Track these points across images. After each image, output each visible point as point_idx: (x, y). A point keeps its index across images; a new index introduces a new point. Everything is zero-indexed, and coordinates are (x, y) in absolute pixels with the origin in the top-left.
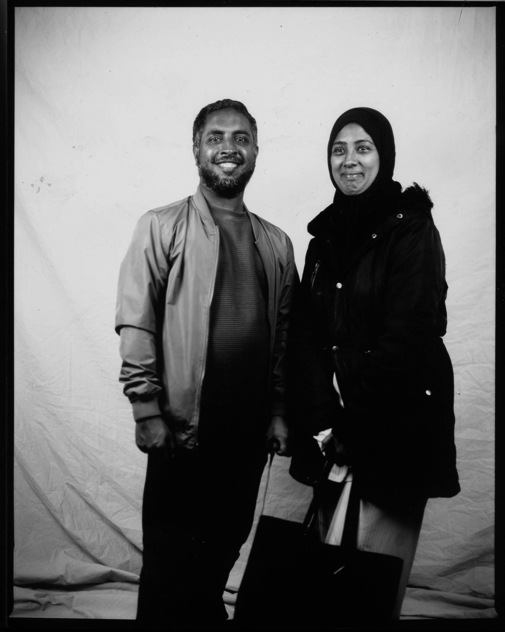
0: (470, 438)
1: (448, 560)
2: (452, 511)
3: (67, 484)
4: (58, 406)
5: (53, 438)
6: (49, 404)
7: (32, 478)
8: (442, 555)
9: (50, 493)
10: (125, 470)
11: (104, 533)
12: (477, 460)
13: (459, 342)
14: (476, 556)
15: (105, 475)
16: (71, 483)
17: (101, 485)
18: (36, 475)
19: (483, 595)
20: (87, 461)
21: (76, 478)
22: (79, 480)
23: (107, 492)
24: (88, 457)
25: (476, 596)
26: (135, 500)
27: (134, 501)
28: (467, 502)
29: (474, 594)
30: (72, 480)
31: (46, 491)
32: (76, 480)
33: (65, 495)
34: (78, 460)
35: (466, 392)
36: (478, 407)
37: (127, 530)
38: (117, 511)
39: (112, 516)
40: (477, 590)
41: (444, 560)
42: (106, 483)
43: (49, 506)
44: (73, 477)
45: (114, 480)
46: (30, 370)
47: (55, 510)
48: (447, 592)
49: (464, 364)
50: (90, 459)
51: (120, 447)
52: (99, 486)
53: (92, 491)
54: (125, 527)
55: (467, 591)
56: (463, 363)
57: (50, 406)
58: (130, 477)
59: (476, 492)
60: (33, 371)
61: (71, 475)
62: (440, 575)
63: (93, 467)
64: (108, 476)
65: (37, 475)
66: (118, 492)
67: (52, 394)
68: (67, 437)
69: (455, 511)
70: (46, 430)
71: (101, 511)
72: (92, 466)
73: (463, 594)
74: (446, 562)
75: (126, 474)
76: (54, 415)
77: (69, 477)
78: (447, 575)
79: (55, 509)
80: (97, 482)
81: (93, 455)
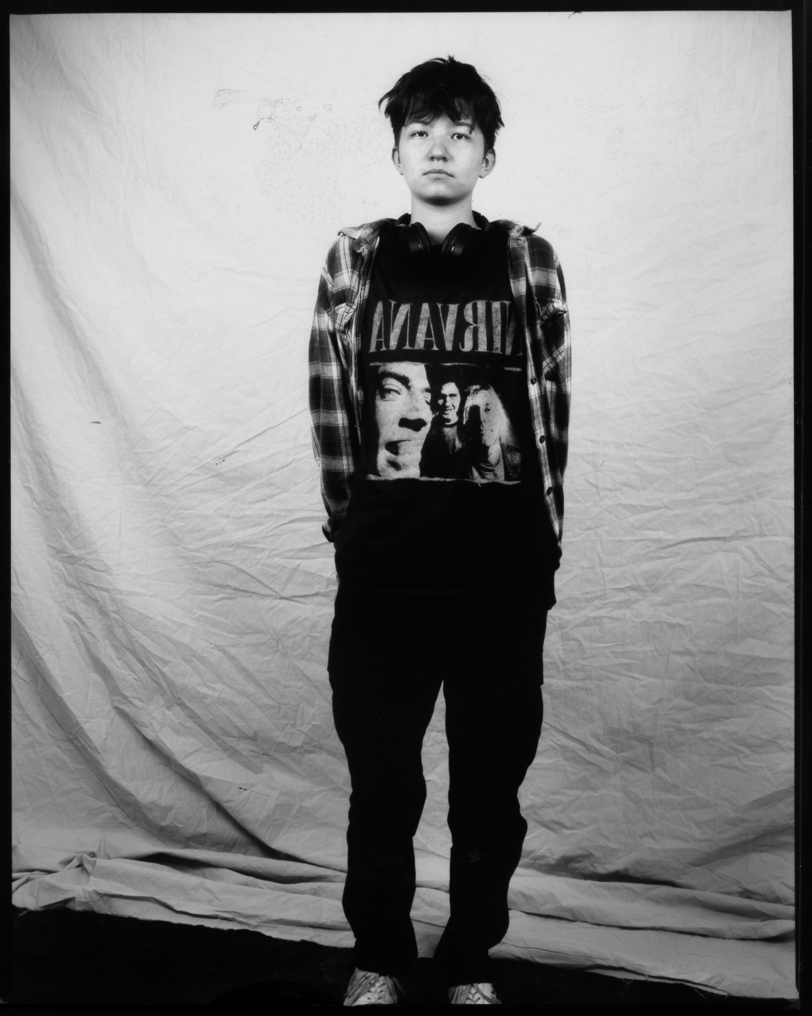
0: (750, 653)
1: (706, 841)
2: (717, 766)
3: (116, 708)
4: (102, 588)
5: (95, 637)
6: (87, 584)
7: (61, 697)
8: (697, 833)
9: (88, 722)
10: (203, 690)
11: (170, 786)
12: (762, 689)
13: (740, 501)
14: (752, 836)
15: (174, 697)
16: (121, 707)
17: (169, 710)
18: (65, 694)
19: (761, 895)
20: (148, 673)
21: (131, 699)
22: (136, 702)
23: (178, 721)
24: (148, 667)
25: (749, 897)
26: (220, 736)
27: (217, 737)
28: (742, 752)
29: (747, 894)
30: (124, 701)
31: (82, 718)
32: (131, 703)
33: (111, 725)
34: (133, 671)
35: (747, 581)
36: (766, 604)
37: (209, 779)
38: (192, 751)
39: (185, 758)
40: (751, 887)
41: (701, 841)
42: (177, 707)
43: (85, 741)
44: (126, 698)
45: (188, 704)
46: (58, 530)
47: (95, 749)
48: (704, 890)
49: (746, 537)
50: (151, 671)
51: (197, 655)
52: (167, 712)
53: (155, 718)
54: (205, 774)
55: (736, 888)
56: (745, 534)
57: (90, 587)
58: (212, 702)
59: (757, 738)
60: (63, 533)
61: (122, 695)
62: (693, 864)
63: (157, 683)
64: (179, 698)
65: (68, 693)
66: (195, 722)
67: (92, 569)
68: (115, 636)
69: (722, 766)
70: (83, 623)
71: (169, 749)
72: (154, 681)
73: (729, 894)
74: (704, 843)
75: (205, 696)
76: (96, 601)
77: (119, 698)
78: (703, 864)
79: (95, 747)
80: (163, 705)
81: (156, 666)
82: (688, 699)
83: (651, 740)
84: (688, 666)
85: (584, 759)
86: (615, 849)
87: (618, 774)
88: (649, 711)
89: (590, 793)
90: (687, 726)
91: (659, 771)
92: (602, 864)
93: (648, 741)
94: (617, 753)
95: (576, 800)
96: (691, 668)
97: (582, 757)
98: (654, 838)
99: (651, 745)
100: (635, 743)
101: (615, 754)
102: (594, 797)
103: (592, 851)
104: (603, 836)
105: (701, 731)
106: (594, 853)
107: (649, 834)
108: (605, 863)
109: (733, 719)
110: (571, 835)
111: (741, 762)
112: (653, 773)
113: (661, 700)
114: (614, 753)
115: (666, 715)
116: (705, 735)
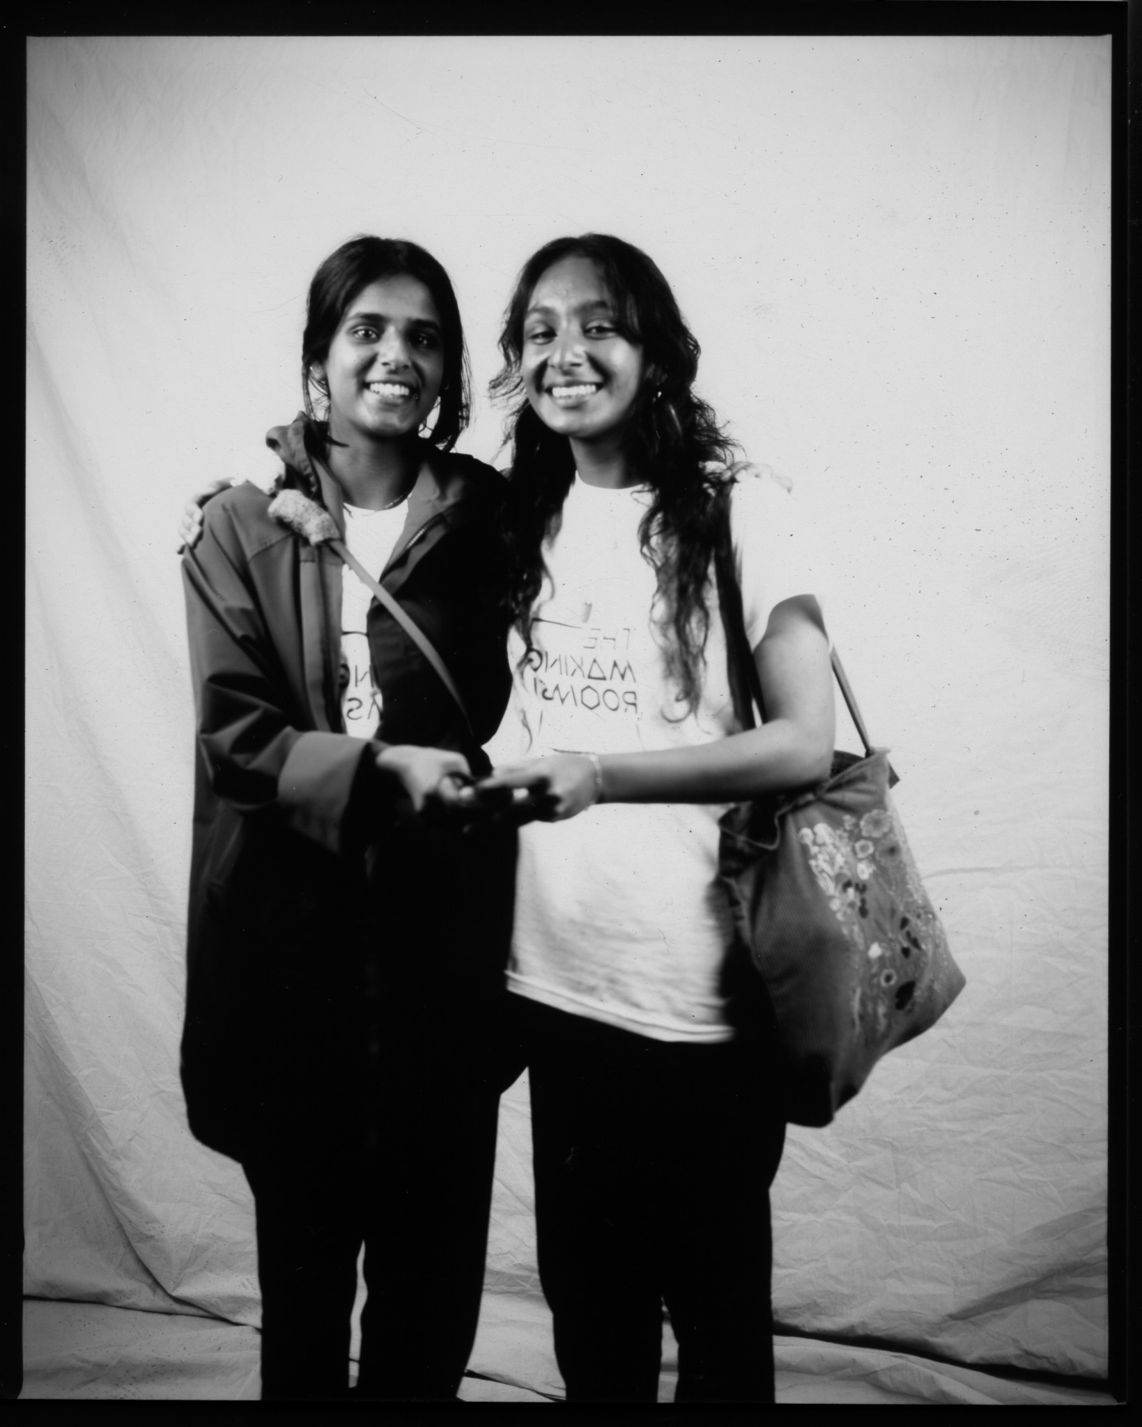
0: (1029, 1025)
1: (972, 1283)
2: (987, 1180)
7: (74, 1077)
12: (1044, 1074)
14: (1033, 1279)
19: (1047, 1358)
28: (1019, 1161)
35: (1024, 928)
36: (1050, 960)
40: (1033, 1348)
41: (965, 1284)
49: (1022, 868)
55: (1012, 1350)
56: (1021, 864)
59: (1039, 1142)
62: (955, 1318)
69: (993, 1180)
74: (970, 1288)
78: (969, 1318)
82: (946, 1089)
83: (895, 1143)
84: (945, 1041)
85: (803, 1168)
86: (847, 1295)
87: (850, 1191)
88: (892, 1102)
89: (810, 1217)
90: (944, 1125)
91: (906, 1187)
92: (830, 1316)
93: (892, 1144)
94: (849, 1162)
95: (793, 1225)
96: (950, 1046)
97: (801, 1167)
98: (901, 1280)
99: (895, 1149)
100: (874, 1147)
101: (846, 1163)
102: (818, 1223)
103: (815, 1298)
104: (831, 1277)
105: (964, 1133)
106: (819, 1301)
107: (895, 1274)
108: (835, 1315)
109: (1007, 1117)
110: (786, 1276)
111: (1018, 1176)
112: (898, 1190)
113: (909, 1087)
114: (844, 1161)
115: (914, 1108)
116: (969, 1138)
